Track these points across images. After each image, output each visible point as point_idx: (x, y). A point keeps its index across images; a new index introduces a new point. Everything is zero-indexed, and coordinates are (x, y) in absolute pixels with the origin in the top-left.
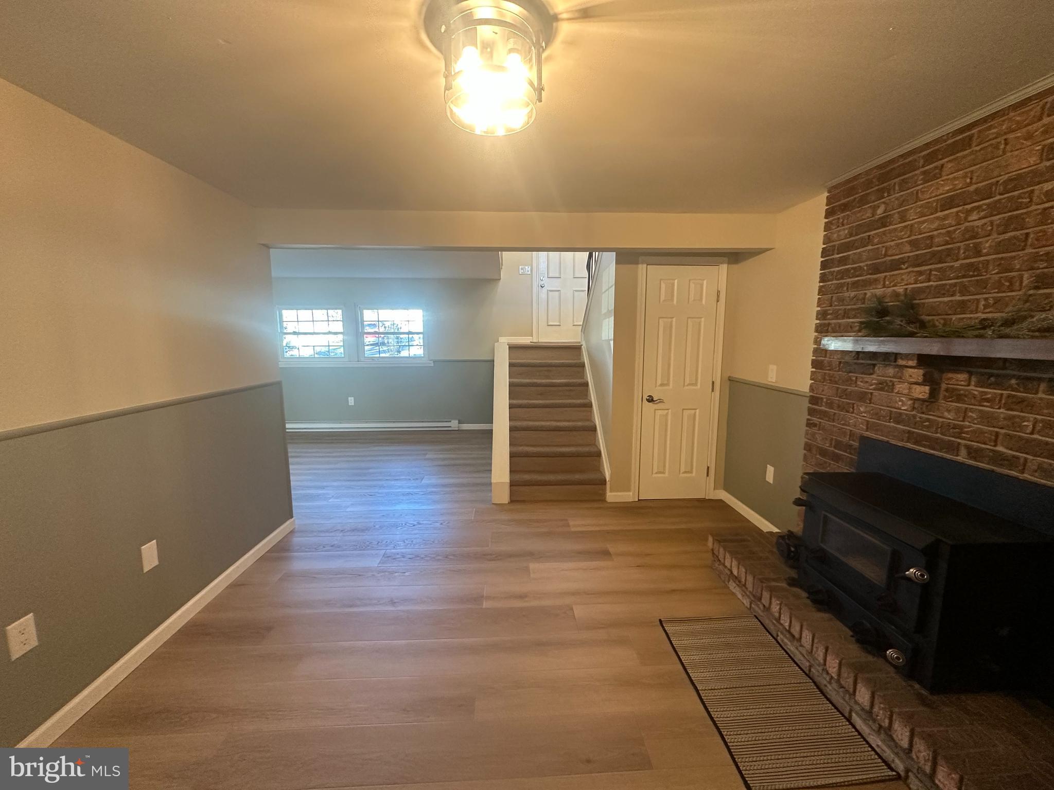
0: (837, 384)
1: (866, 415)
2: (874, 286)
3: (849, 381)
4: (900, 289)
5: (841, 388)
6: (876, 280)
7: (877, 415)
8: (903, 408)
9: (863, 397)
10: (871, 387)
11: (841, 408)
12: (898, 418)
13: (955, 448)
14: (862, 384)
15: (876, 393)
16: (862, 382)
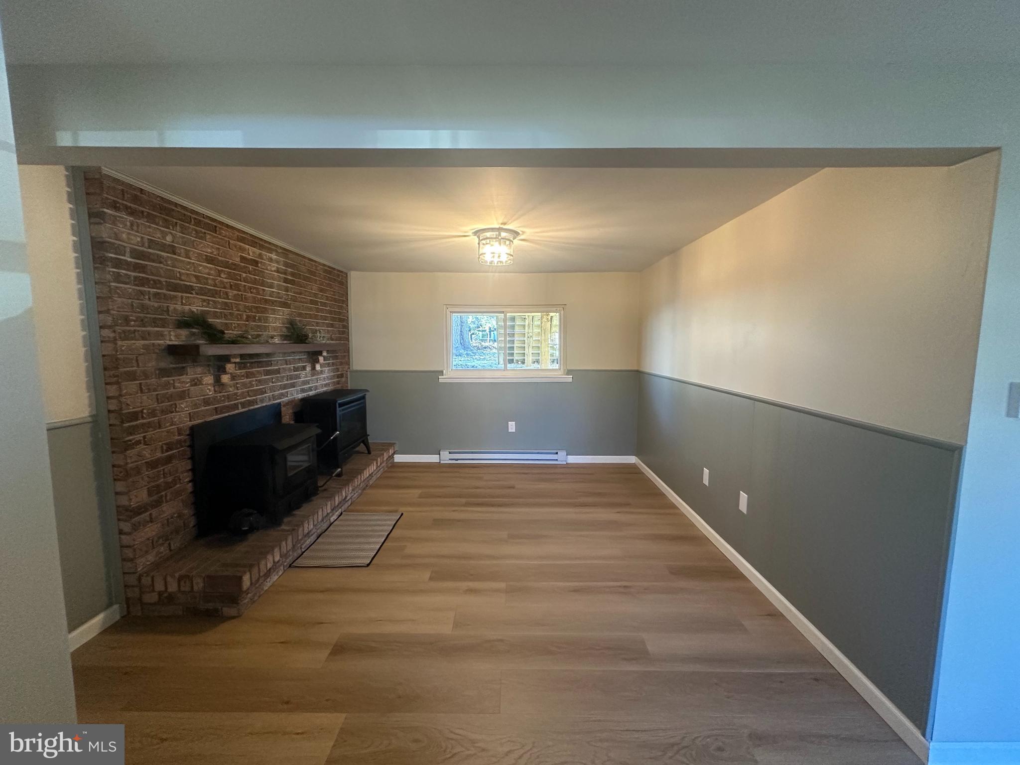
0: (157, 391)
1: (187, 409)
2: (175, 302)
3: (167, 385)
4: (194, 309)
5: (160, 394)
6: (175, 297)
7: (196, 406)
8: (210, 394)
9: (183, 395)
10: (187, 385)
11: (163, 412)
12: (207, 402)
13: (235, 407)
14: (179, 385)
15: (192, 388)
16: (179, 383)
